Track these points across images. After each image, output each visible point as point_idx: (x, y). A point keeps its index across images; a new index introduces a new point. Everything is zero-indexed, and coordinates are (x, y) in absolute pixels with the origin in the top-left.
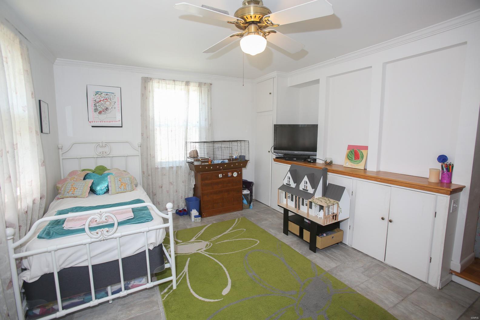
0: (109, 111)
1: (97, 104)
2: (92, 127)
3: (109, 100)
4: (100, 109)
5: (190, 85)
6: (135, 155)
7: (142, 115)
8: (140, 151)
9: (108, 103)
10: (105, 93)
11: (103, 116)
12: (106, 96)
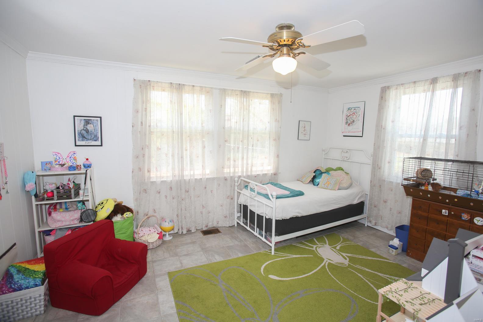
0: (355, 123)
1: (348, 118)
2: (344, 136)
3: (356, 114)
4: (349, 122)
5: (438, 81)
6: (366, 163)
7: (377, 126)
8: (372, 160)
9: (355, 116)
10: (354, 108)
11: (350, 128)
12: (354, 111)
